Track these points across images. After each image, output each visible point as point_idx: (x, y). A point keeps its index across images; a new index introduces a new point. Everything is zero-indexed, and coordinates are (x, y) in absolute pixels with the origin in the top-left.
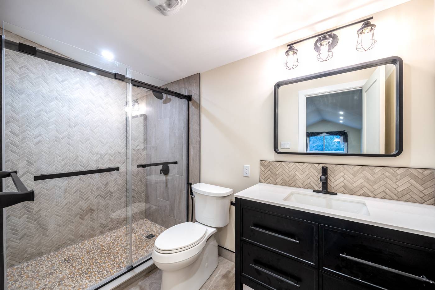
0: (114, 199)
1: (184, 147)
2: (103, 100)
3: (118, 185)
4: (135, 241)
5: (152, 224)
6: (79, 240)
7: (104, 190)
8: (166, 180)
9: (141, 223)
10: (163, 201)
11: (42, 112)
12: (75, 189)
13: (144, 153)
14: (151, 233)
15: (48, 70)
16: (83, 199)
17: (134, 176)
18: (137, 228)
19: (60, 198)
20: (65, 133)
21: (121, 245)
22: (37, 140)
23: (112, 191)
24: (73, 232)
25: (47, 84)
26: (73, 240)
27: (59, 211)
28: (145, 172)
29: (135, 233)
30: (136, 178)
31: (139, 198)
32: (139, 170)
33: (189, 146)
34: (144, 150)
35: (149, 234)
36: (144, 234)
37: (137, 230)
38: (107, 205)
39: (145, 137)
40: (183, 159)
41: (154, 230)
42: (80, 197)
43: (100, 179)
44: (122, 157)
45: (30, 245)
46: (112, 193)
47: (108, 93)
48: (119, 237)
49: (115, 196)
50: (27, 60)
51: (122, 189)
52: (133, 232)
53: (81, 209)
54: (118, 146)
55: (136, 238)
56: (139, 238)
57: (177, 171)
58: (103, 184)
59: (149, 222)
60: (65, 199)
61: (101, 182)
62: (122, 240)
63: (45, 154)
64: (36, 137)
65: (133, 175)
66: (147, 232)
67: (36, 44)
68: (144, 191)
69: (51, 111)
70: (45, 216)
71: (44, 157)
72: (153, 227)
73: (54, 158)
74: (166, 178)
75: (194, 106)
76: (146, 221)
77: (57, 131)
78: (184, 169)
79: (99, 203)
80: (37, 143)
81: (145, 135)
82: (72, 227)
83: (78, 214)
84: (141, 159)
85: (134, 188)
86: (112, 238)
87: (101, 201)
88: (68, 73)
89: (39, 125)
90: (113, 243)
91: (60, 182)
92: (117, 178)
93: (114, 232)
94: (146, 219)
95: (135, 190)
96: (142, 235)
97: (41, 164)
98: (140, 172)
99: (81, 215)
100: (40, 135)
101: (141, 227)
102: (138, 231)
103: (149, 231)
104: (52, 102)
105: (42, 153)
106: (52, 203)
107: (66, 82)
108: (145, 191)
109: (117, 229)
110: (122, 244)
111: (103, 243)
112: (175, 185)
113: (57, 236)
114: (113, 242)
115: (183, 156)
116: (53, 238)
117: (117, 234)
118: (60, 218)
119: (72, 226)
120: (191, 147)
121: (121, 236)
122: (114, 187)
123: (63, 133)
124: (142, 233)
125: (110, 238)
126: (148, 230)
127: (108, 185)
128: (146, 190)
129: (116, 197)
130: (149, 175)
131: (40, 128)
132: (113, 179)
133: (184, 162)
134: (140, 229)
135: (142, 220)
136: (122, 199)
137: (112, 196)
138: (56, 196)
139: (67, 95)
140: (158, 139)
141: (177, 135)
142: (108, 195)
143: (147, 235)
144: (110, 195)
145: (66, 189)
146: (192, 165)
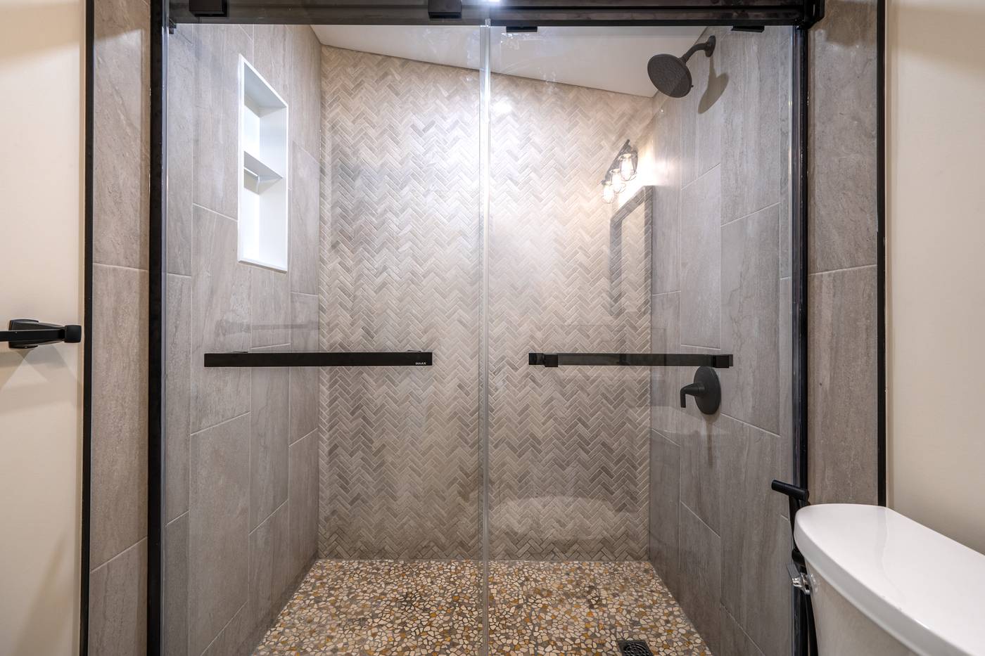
0: (543, 462)
1: (781, 287)
2: (516, 159)
3: (555, 419)
4: (578, 641)
5: (665, 595)
6: (455, 552)
7: (517, 427)
8: (709, 437)
9: (628, 573)
10: (699, 522)
11: (389, 215)
12: (448, 411)
13: (644, 322)
14: (643, 637)
15: (400, 110)
16: (467, 443)
17: (606, 398)
18: (606, 589)
19: (420, 427)
20: (429, 263)
21: (533, 631)
22: (379, 280)
23: (540, 435)
24: (445, 524)
25: (397, 143)
26: (443, 548)
27: (416, 460)
28: (646, 391)
29: (591, 607)
30: (615, 408)
31: (624, 482)
32: (624, 382)
33: (811, 275)
34: (645, 313)
35: (636, 637)
36: (619, 629)
37: (604, 594)
38: (524, 476)
39: (649, 266)
40: (776, 345)
41: (661, 630)
42: (461, 437)
43: (508, 395)
44: (568, 333)
45: (366, 523)
46: (539, 443)
47: (530, 135)
48: (544, 593)
49: (547, 453)
50: (364, 99)
51: (571, 437)
52: (589, 597)
53: (462, 470)
54: (556, 297)
55: (587, 629)
56: (593, 636)
57: (750, 404)
58: (515, 410)
59: (656, 584)
60: (429, 433)
61: (509, 403)
62: (546, 613)
63: (392, 315)
64: (378, 274)
65: (603, 394)
66: (634, 623)
67: (379, 57)
68: (645, 459)
69: (403, 210)
70: (392, 464)
71: (391, 322)
72: (660, 612)
73: (408, 325)
74: (709, 430)
75: (837, 41)
76: (646, 571)
77: (415, 258)
78: (782, 399)
79: (504, 464)
80: (381, 288)
81: (650, 256)
82: (443, 512)
83: (455, 479)
84: (631, 341)
85: (608, 441)
86: (525, 588)
87: (508, 459)
88: (437, 105)
89: (383, 244)
90: (519, 607)
91: (419, 387)
92: (552, 399)
93: (539, 570)
94: (647, 565)
95: (611, 451)
96: (612, 627)
97: (387, 337)
98: (630, 389)
99: (462, 485)
100: (385, 268)
101: (623, 588)
102: (604, 602)
103: (642, 622)
104: (405, 186)
105: (388, 311)
106: (403, 436)
107: (432, 130)
108: (648, 461)
109: (552, 561)
110: (537, 629)
111: (499, 592)
112: (743, 470)
113: (412, 523)
114: (521, 602)
115: (777, 332)
116: (405, 524)
117: (544, 579)
118: (419, 478)
119: (443, 509)
120: (822, 280)
121: (550, 593)
122: (544, 424)
123: (425, 261)
124: (614, 617)
125: (522, 584)
126: (640, 615)
127: (528, 415)
128: (650, 457)
129: (551, 455)
130: (660, 405)
131: (385, 251)
132: (542, 400)
133: (782, 363)
134: (615, 595)
135: (635, 564)
136: (569, 469)
137: (540, 452)
138: (412, 421)
139: (435, 164)
140: (684, 265)
141: (752, 229)
142: (528, 448)
143: (626, 636)
144: (533, 446)
145: (431, 407)
146: (827, 382)
